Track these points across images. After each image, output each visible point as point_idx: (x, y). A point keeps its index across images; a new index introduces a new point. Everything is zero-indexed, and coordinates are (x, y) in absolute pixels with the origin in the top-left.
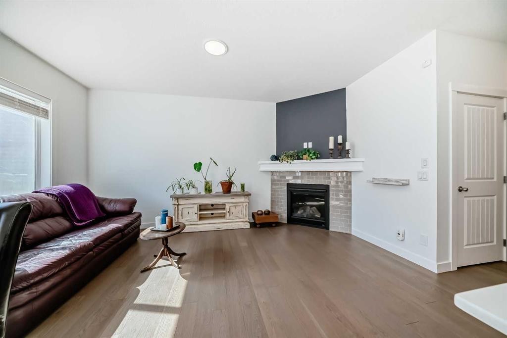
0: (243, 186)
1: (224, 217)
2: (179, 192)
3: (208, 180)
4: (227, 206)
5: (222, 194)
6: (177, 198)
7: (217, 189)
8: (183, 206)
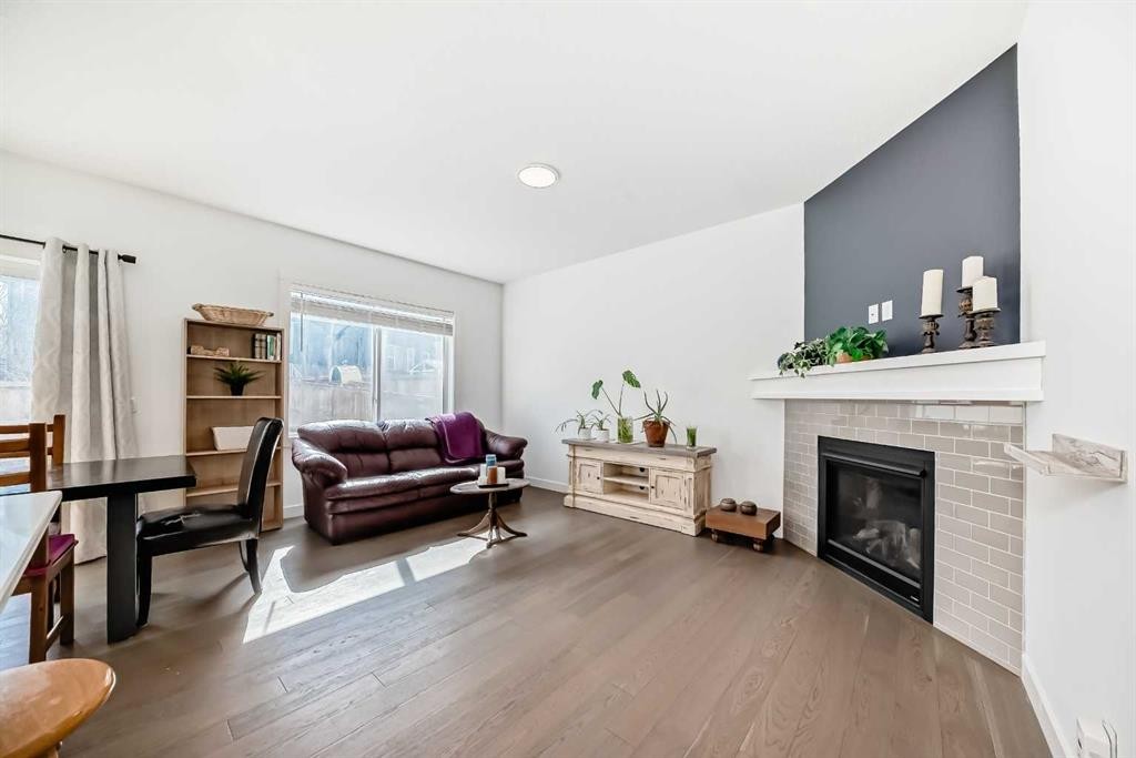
0: (692, 435)
1: (645, 496)
2: (580, 437)
3: (624, 415)
4: (652, 475)
5: (645, 446)
6: (574, 445)
7: (639, 435)
8: (582, 462)
